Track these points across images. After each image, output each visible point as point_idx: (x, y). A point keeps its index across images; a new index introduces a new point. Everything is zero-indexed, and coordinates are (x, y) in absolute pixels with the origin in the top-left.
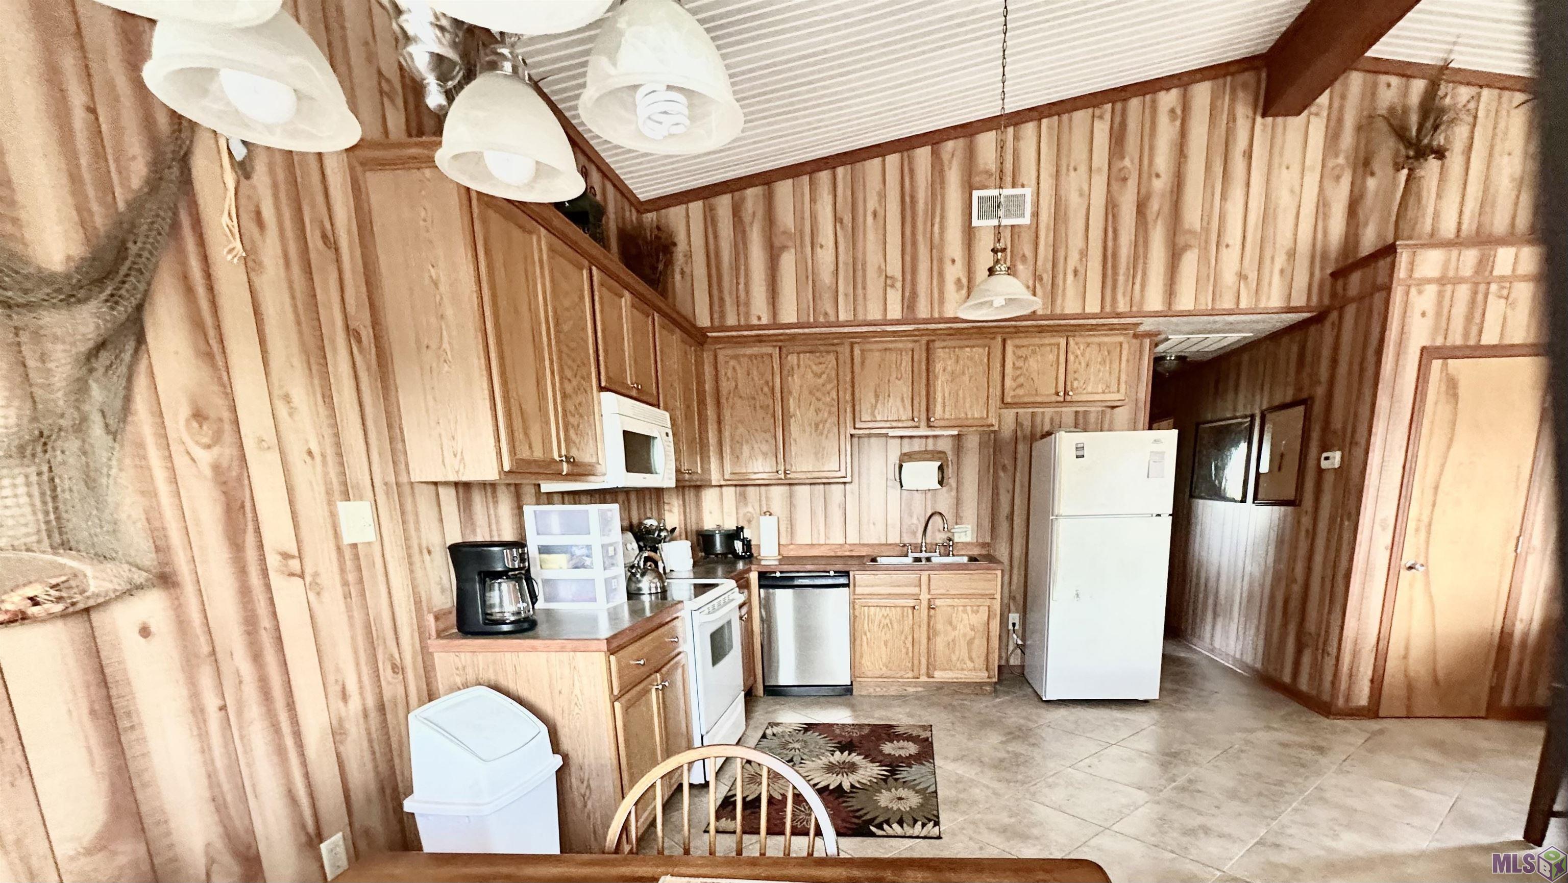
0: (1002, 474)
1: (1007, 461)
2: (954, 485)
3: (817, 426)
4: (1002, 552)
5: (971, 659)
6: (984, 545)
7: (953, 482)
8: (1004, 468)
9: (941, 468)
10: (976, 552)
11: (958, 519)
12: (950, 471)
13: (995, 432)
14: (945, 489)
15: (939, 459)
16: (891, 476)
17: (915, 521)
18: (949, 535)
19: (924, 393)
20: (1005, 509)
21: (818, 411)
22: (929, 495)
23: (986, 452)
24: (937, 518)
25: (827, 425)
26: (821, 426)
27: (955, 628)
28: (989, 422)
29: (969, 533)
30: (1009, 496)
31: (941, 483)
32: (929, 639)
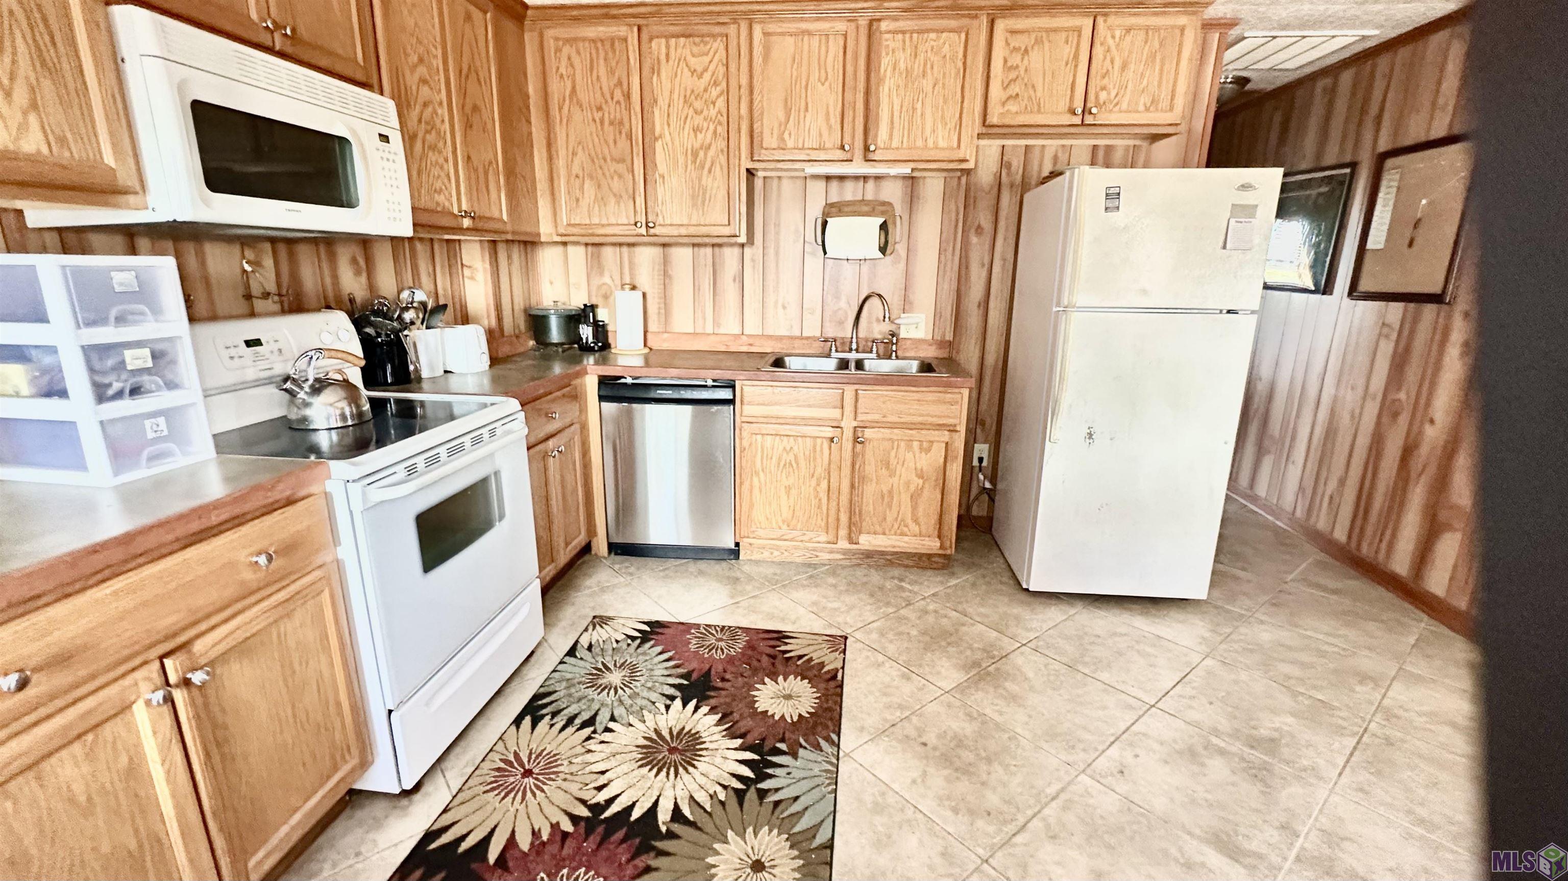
0: (974, 239)
1: (984, 219)
2: (903, 254)
3: (695, 154)
4: (969, 356)
5: (916, 521)
6: (942, 344)
7: (901, 249)
8: (979, 230)
9: (884, 227)
10: (930, 353)
11: (907, 305)
12: (898, 232)
13: (968, 172)
14: (888, 259)
15: (883, 213)
16: (810, 236)
17: (843, 304)
18: (893, 327)
19: (860, 106)
20: (976, 292)
21: (696, 130)
22: (865, 267)
23: (953, 207)
24: (875, 301)
25: (711, 153)
26: (701, 154)
27: (892, 474)
28: (961, 155)
29: (922, 326)
30: (984, 273)
31: (883, 250)
32: (852, 486)
